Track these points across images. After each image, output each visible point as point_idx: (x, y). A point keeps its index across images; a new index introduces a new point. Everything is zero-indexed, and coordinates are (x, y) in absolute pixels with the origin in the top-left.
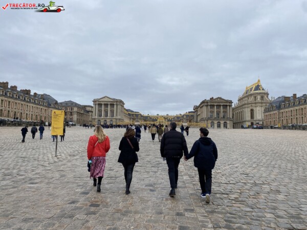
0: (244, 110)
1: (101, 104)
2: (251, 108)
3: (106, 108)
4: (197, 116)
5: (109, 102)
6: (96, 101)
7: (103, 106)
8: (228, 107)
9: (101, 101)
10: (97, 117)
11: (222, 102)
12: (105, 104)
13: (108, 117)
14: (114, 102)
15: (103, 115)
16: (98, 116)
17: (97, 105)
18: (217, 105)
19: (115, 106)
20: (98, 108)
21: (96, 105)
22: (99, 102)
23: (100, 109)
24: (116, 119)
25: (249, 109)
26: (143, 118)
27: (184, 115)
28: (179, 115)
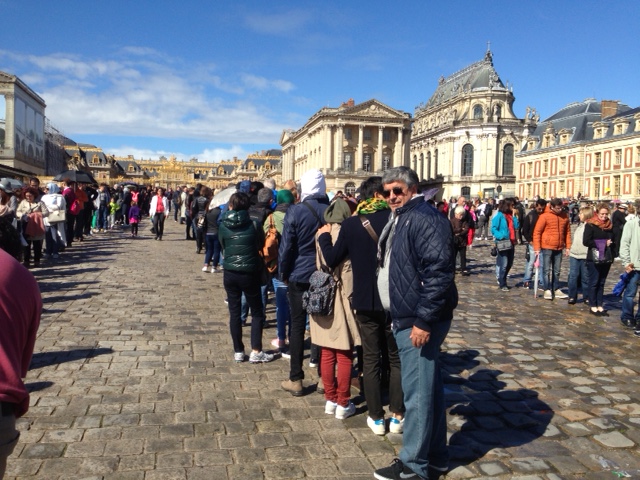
0: (439, 146)
2: (464, 141)
4: (294, 164)
8: (400, 135)
11: (382, 119)
18: (366, 129)
25: (459, 145)
26: (108, 166)
27: (248, 161)
28: (232, 161)
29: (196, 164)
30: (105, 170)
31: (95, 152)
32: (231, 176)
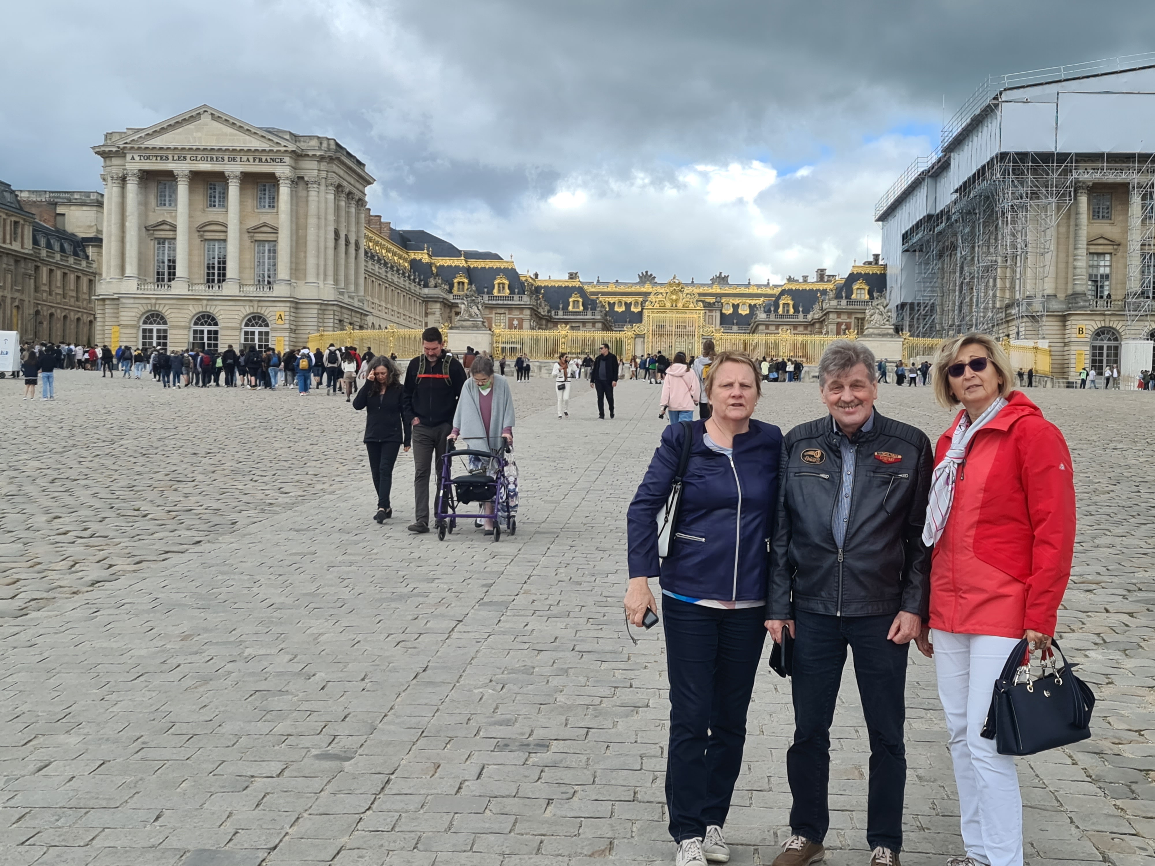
1: (170, 175)
3: (214, 214)
5: (234, 154)
6: (121, 153)
7: (182, 189)
9: (162, 153)
10: (131, 286)
12: (196, 177)
13: (229, 289)
14: (275, 157)
15: (181, 270)
16: (142, 279)
17: (132, 187)
19: (284, 191)
20: (144, 204)
21: (123, 179)
22: (148, 153)
23: (157, 215)
24: (296, 305)
26: (526, 299)
27: (853, 278)
28: (813, 278)
29: (727, 290)
30: (520, 308)
31: (498, 271)
32: (810, 317)
